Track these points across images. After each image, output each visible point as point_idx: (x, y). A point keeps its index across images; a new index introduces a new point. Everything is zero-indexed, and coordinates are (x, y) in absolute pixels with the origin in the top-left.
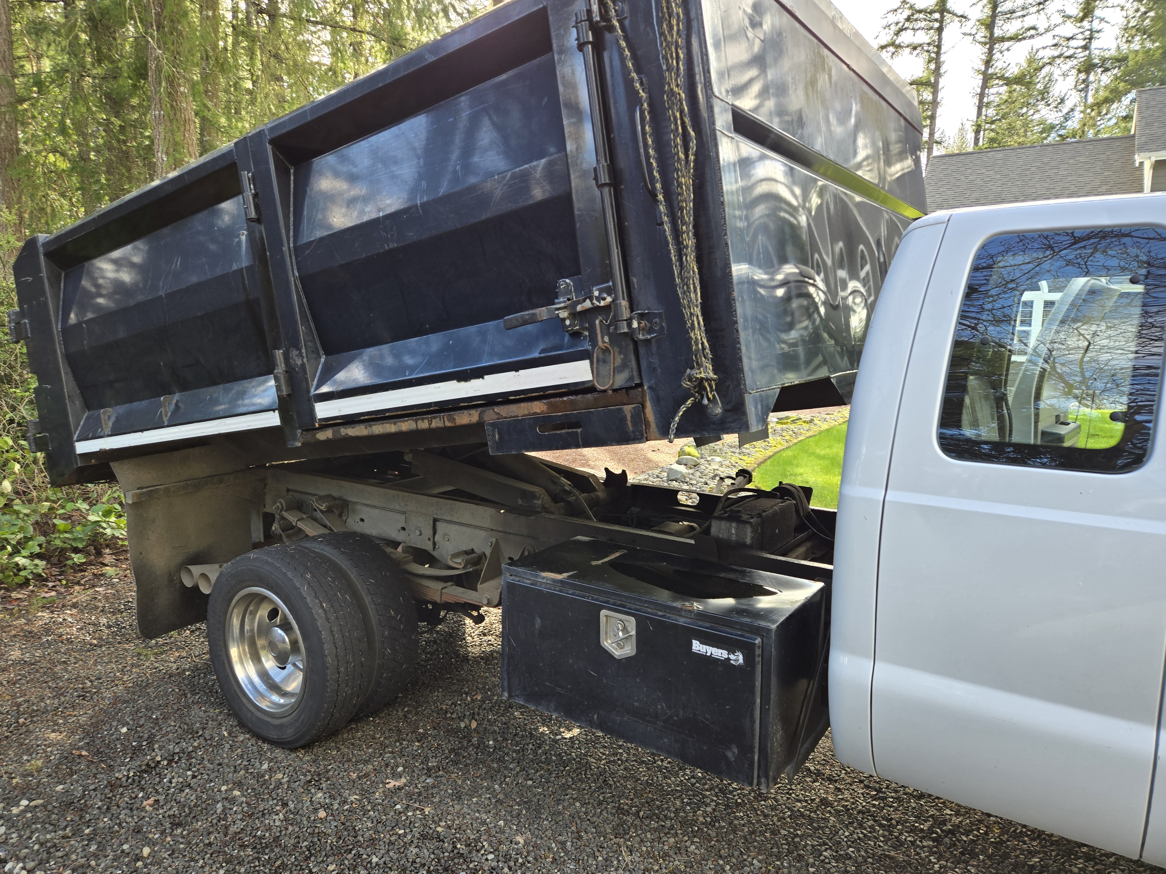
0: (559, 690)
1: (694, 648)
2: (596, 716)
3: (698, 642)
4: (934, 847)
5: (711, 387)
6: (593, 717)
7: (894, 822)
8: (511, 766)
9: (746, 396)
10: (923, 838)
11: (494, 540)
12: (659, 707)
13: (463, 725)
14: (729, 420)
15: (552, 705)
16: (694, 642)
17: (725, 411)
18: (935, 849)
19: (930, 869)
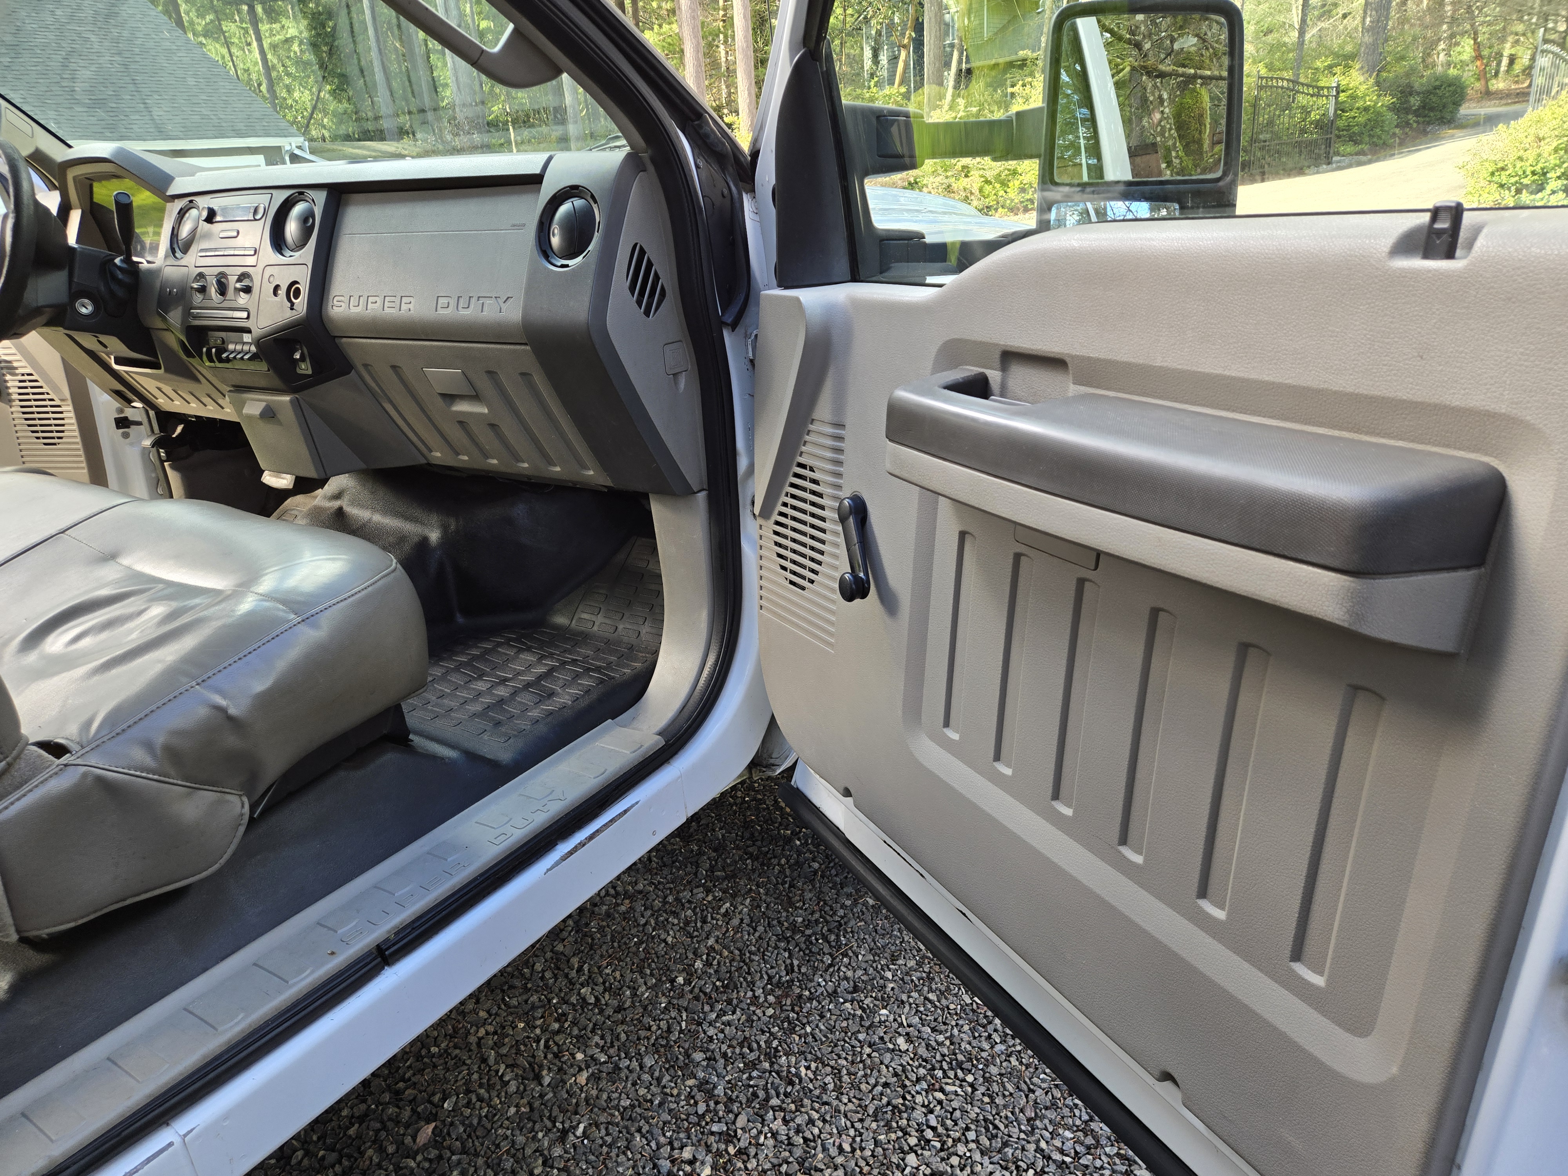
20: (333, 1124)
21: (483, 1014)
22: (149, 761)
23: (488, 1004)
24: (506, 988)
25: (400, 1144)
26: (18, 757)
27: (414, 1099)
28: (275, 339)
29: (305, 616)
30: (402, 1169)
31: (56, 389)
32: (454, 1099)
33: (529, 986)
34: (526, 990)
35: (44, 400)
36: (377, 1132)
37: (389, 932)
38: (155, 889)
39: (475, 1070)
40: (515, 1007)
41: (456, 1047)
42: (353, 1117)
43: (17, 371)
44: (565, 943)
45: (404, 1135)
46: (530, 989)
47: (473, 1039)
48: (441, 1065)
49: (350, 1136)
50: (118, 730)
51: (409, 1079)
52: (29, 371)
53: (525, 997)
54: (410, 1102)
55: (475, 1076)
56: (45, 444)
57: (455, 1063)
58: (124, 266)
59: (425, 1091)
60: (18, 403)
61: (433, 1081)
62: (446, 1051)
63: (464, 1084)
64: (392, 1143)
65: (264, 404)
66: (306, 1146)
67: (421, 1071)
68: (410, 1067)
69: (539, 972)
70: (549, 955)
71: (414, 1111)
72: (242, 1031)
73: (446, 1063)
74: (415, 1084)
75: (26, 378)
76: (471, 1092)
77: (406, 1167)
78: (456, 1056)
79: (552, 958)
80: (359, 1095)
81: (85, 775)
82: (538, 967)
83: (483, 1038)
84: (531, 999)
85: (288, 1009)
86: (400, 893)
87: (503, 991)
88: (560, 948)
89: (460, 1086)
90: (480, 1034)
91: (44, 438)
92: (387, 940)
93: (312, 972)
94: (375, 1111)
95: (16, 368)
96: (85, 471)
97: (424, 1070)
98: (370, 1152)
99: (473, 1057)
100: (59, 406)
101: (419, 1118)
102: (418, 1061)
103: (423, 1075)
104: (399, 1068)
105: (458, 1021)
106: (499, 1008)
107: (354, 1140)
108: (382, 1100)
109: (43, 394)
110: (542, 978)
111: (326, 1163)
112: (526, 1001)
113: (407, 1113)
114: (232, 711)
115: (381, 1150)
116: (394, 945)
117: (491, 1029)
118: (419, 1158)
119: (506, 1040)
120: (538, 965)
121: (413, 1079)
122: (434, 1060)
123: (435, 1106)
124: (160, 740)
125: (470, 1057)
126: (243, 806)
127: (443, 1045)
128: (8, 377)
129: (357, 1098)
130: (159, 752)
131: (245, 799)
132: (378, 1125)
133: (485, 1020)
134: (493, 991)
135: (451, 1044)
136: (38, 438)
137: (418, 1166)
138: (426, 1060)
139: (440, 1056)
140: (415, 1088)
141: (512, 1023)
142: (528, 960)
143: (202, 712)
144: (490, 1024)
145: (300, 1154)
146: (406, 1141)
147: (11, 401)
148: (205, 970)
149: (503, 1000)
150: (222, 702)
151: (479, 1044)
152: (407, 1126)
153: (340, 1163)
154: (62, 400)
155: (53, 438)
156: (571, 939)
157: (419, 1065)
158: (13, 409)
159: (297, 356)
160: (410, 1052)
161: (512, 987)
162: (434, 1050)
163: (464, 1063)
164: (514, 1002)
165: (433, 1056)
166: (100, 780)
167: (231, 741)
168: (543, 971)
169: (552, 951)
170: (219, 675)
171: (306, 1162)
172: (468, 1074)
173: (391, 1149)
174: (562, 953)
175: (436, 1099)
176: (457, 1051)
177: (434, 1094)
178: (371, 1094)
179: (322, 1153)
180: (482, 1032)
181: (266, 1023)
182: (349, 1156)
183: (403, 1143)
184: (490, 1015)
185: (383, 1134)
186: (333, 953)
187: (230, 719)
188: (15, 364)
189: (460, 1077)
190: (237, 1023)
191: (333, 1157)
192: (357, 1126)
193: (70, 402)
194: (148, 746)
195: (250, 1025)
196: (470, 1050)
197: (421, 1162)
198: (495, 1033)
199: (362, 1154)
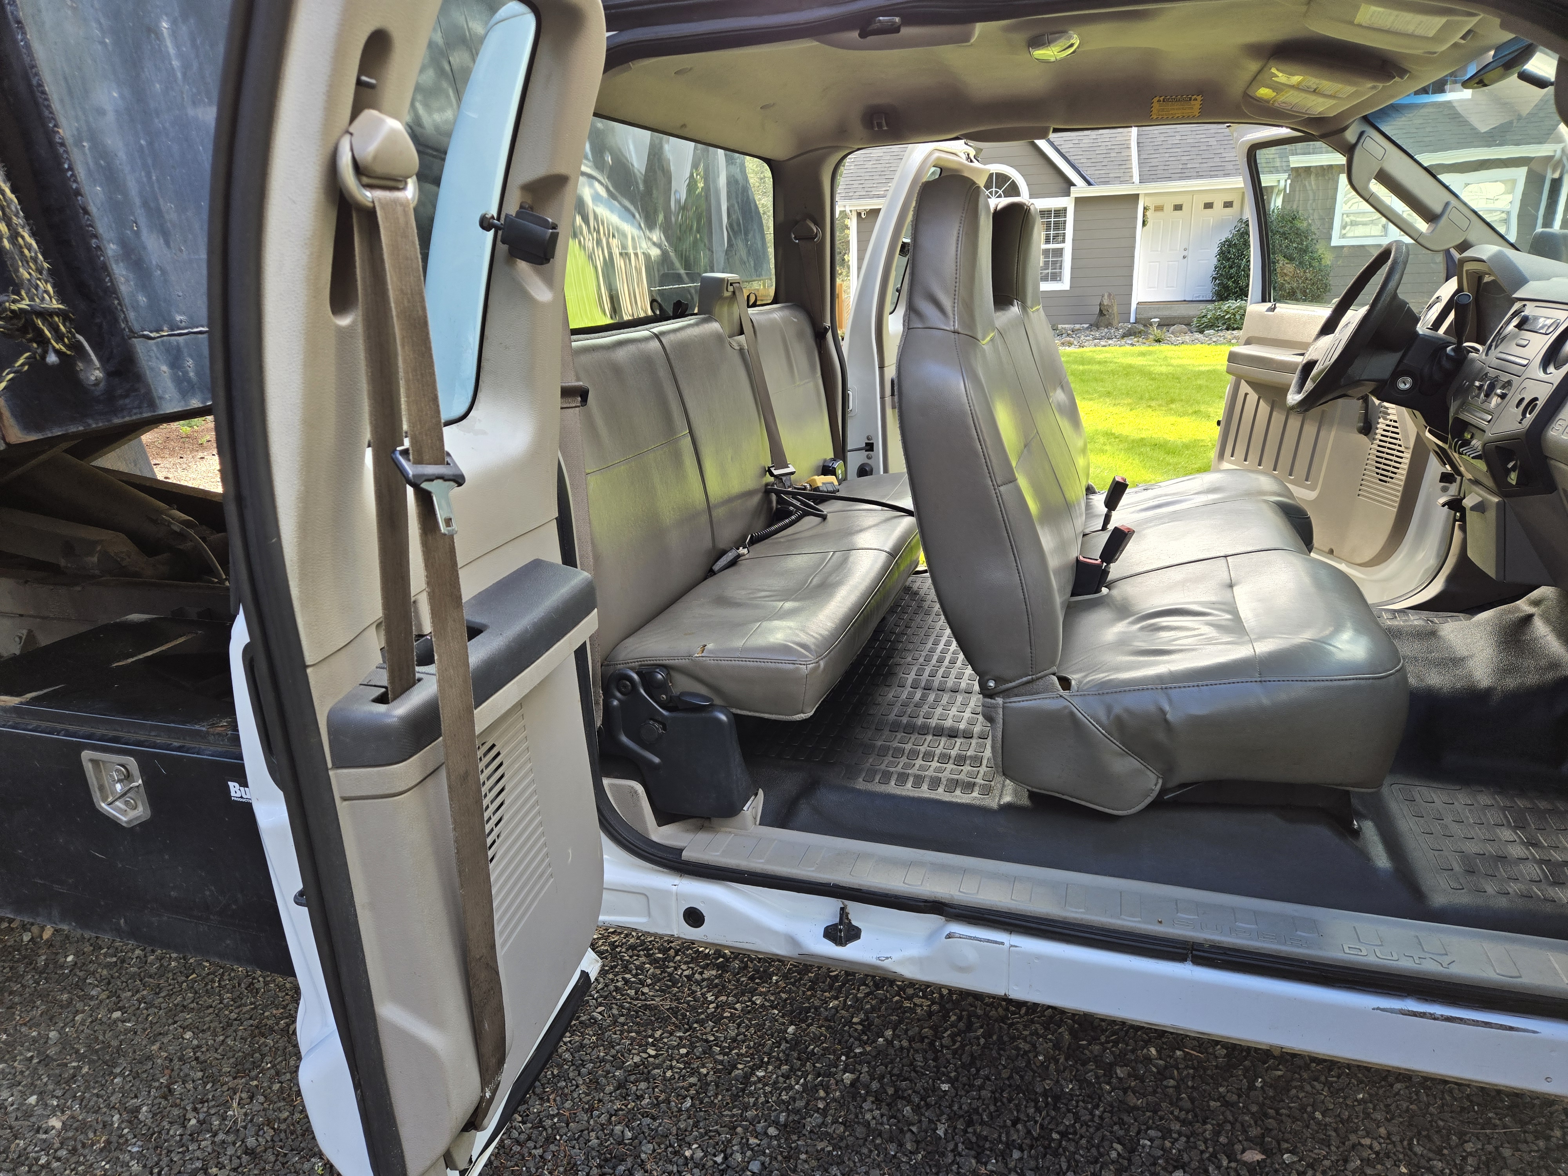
0: (57, 887)
1: (233, 794)
2: (122, 921)
3: (237, 785)
4: (716, 977)
5: (55, 329)
6: (119, 924)
7: (672, 952)
8: (93, 993)
9: (139, 346)
10: (706, 967)
11: (25, 632)
12: (208, 893)
13: (26, 937)
14: (119, 392)
15: (55, 913)
16: (231, 784)
17: (109, 374)
18: (716, 981)
19: (702, 1013)
20: (1208, 1088)
21: (1382, 1131)
22: (1103, 718)
23: (1394, 1130)
24: (1424, 1133)
25: (1231, 1144)
26: (1041, 678)
27: (1271, 1130)
28: (1497, 447)
29: (1263, 679)
30: (1216, 1157)
31: (1406, 437)
32: (1295, 1159)
33: (1445, 1151)
34: (1439, 1152)
35: (1395, 444)
36: (1226, 1121)
37: (1206, 940)
38: (1083, 800)
39: (1332, 1159)
40: (1415, 1154)
41: (1336, 1130)
42: (1224, 1097)
43: (1388, 417)
44: (1517, 1154)
45: (1240, 1141)
46: (1443, 1155)
47: (1353, 1138)
48: (1312, 1130)
49: (1209, 1106)
50: (1100, 692)
51: (1281, 1115)
52: (1395, 418)
53: (1431, 1155)
54: (1267, 1129)
55: (1327, 1163)
56: (1380, 480)
57: (1323, 1139)
58: (1452, 354)
59: (1283, 1133)
60: (1378, 442)
61: (1296, 1133)
62: (1326, 1125)
63: (1315, 1159)
64: (1227, 1137)
65: (1480, 499)
66: (1181, 1082)
67: (1295, 1120)
68: (1290, 1108)
69: (1465, 1151)
70: (1490, 1148)
71: (1263, 1136)
72: (1076, 919)
73: (1317, 1132)
74: (1282, 1121)
75: (1393, 423)
76: (1313, 1169)
77: (1219, 1160)
78: (1329, 1136)
79: (1490, 1153)
80: (1241, 1089)
81: (1066, 707)
82: (1469, 1147)
83: (1362, 1145)
84: (1435, 1162)
85: (1109, 930)
86: (1241, 924)
87: (1419, 1133)
88: (1507, 1152)
89: (1310, 1157)
90: (1363, 1141)
91: (1382, 475)
92: (1201, 945)
93: (1139, 922)
94: (1239, 1108)
95: (1389, 414)
96: (1395, 510)
97: (1298, 1120)
98: (1209, 1127)
99: (1341, 1149)
100: (1402, 452)
101: (1259, 1143)
102: (1300, 1110)
103: (1293, 1122)
104: (1284, 1101)
105: (1357, 1117)
106: (1401, 1141)
107: (1210, 1110)
108: (1249, 1107)
109: (1396, 439)
110: (1464, 1159)
111: (1180, 1103)
112: (1430, 1160)
113: (1254, 1132)
114: (1168, 716)
115: (1217, 1133)
116: (1204, 951)
117: (1377, 1147)
118: (1233, 1165)
119: (1379, 1167)
120: (1471, 1144)
121: (1284, 1118)
122: (1312, 1122)
123: (1280, 1150)
124: (1117, 710)
125: (1338, 1148)
126: (1156, 785)
127: (1327, 1119)
128: (1381, 420)
129: (1237, 1089)
130: (1111, 717)
131: (1160, 781)
132: (1231, 1118)
133: (1380, 1137)
134: (1412, 1125)
135: (1334, 1125)
136: (1378, 474)
137: (1227, 1168)
138: (1305, 1116)
139: (1319, 1123)
140: (1278, 1124)
141: (1399, 1161)
142: (1466, 1134)
143: (1152, 708)
144: (1380, 1144)
145: (1172, 1082)
146: (1236, 1146)
147: (1374, 439)
148: (1096, 873)
149: (1411, 1140)
150: (1167, 707)
151: (1354, 1147)
152: (1248, 1139)
153: (1187, 1113)
154: (1406, 448)
155: (1387, 476)
156: (1527, 1157)
157: (1297, 1114)
158: (1373, 446)
159: (1510, 465)
160: (1301, 1100)
161: (1428, 1137)
162: (1318, 1115)
163: (1329, 1146)
164: (1418, 1150)
165: (1314, 1118)
166: (1072, 714)
167: (1161, 736)
168: (1470, 1154)
169: (1497, 1148)
170: (1178, 690)
171: (1171, 1090)
172: (1324, 1156)
173: (1223, 1139)
174: (1504, 1158)
175: (1285, 1145)
176: (1333, 1134)
177: (1287, 1141)
178: (1248, 1096)
179: (1184, 1095)
180: (1367, 1141)
181: (1091, 927)
182: (1196, 1116)
183: (1233, 1145)
184: (1389, 1138)
185: (1228, 1127)
186: (1160, 922)
187: (1166, 721)
188: (1389, 411)
189: (1316, 1151)
190: (1076, 912)
191: (1188, 1105)
192: (1219, 1104)
193: (1410, 451)
194: (1109, 709)
195: (1082, 920)
196: (1344, 1144)
197: (1231, 1168)
198: (1377, 1153)
199: (1205, 1123)
